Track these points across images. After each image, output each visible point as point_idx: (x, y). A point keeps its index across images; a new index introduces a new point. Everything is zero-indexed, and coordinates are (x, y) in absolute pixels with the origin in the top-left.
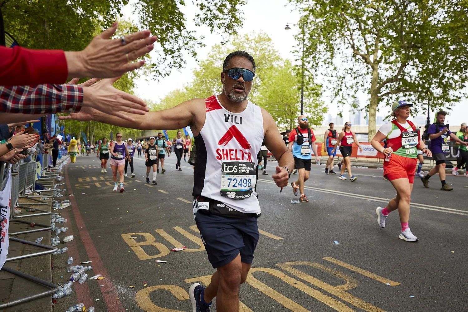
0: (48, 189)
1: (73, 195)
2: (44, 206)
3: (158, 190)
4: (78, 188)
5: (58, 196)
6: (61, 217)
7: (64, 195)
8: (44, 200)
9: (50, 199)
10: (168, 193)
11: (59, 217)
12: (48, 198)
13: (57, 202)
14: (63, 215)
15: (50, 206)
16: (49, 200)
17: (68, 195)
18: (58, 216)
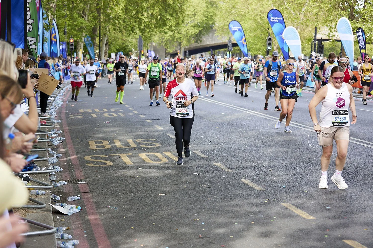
0: (41, 169)
1: (85, 182)
2: (39, 210)
3: (243, 180)
4: (92, 165)
5: (59, 185)
6: (71, 237)
7: (68, 181)
8: (38, 194)
9: (47, 194)
10: (262, 189)
11: (69, 239)
12: (44, 192)
13: (60, 199)
14: (74, 231)
15: (49, 211)
16: (46, 197)
17: (76, 182)
18: (66, 236)
